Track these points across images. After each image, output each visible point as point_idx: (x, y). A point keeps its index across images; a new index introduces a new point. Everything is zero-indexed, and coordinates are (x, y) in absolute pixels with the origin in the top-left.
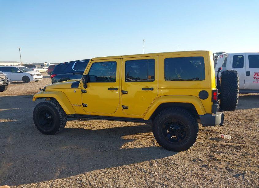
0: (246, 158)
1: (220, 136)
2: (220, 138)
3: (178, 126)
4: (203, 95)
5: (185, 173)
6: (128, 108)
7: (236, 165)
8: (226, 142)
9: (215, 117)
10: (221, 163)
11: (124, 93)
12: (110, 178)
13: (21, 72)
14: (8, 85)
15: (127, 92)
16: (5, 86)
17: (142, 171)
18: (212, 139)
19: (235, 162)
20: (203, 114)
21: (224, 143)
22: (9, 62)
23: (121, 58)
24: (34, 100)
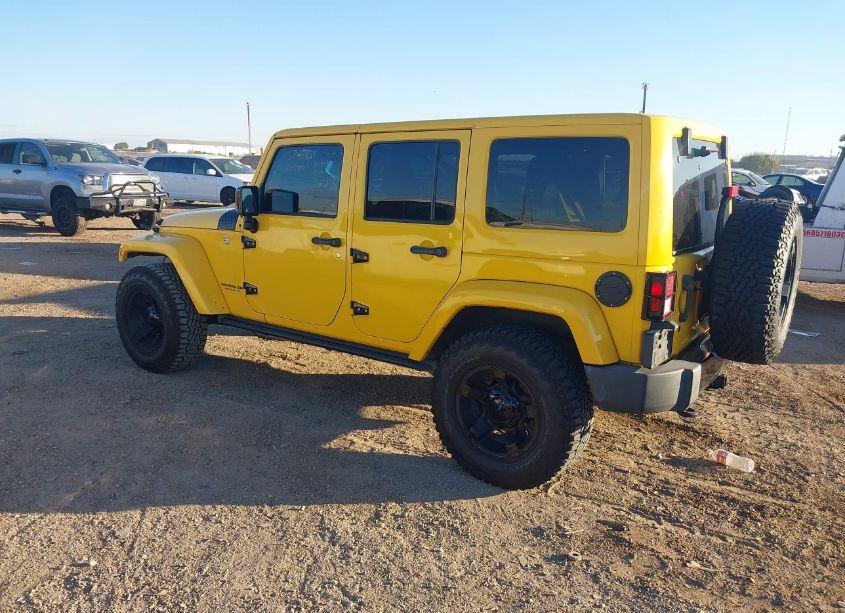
0: (755, 556)
1: (712, 454)
2: (710, 464)
3: (513, 396)
4: (612, 289)
5: (467, 573)
6: (367, 314)
7: (687, 579)
8: (721, 484)
9: (645, 378)
10: (632, 557)
11: (359, 257)
12: (204, 541)
13: (218, 175)
14: (158, 211)
15: (367, 255)
16: (152, 212)
17: (323, 536)
18: (675, 462)
19: (695, 564)
20: (601, 363)
21: (708, 484)
22: (225, 144)
23: (357, 132)
24: (121, 259)
